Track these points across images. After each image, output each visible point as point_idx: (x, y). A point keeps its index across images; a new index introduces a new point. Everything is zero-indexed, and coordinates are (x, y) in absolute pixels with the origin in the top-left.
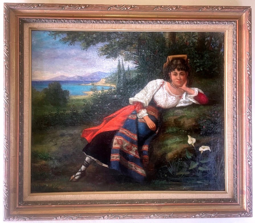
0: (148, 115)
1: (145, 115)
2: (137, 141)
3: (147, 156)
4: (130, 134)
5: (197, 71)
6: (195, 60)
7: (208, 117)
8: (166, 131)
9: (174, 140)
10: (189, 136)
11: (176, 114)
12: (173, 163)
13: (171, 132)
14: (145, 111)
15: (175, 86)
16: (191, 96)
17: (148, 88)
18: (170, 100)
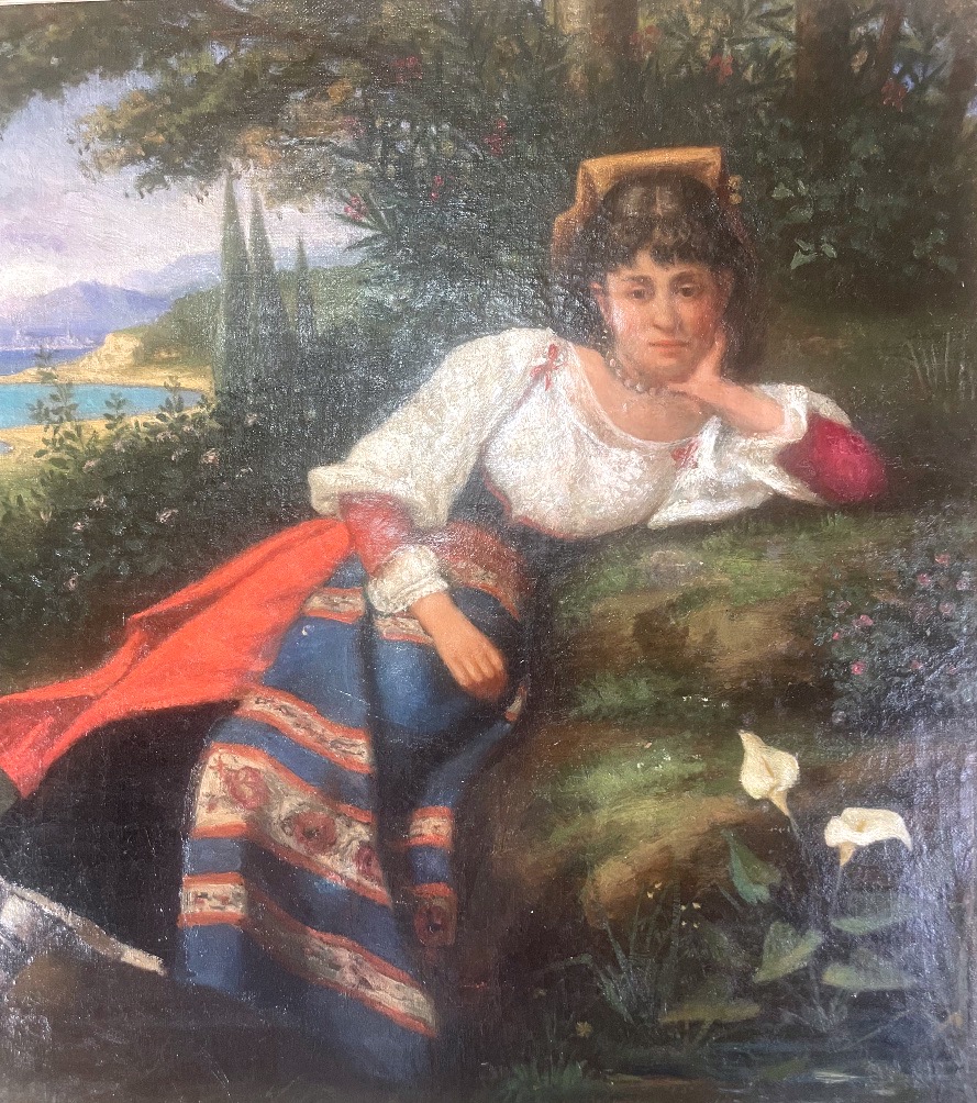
0: (446, 585)
1: (425, 592)
2: (369, 777)
3: (441, 888)
4: (319, 728)
5: (798, 260)
6: (782, 186)
7: (884, 598)
8: (580, 704)
9: (639, 766)
10: (748, 740)
11: (652, 576)
12: (633, 937)
13: (613, 710)
14: (424, 562)
15: (640, 374)
16: (756, 443)
17: (445, 396)
18: (604, 475)
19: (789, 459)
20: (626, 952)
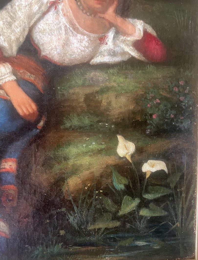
0: (15, 78)
1: (7, 80)
3: (12, 187)
8: (64, 124)
9: (84, 146)
10: (120, 138)
11: (91, 81)
12: (80, 201)
13: (76, 127)
14: (7, 69)
15: (89, 9)
16: (127, 38)
17: (17, 8)
18: (75, 43)
19: (137, 45)
20: (78, 207)
